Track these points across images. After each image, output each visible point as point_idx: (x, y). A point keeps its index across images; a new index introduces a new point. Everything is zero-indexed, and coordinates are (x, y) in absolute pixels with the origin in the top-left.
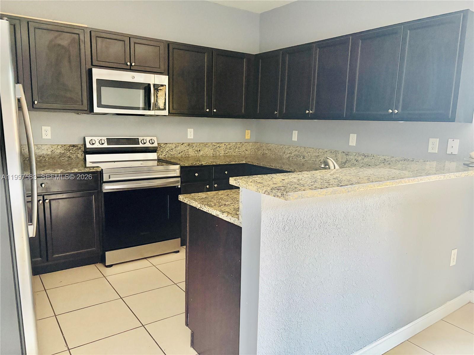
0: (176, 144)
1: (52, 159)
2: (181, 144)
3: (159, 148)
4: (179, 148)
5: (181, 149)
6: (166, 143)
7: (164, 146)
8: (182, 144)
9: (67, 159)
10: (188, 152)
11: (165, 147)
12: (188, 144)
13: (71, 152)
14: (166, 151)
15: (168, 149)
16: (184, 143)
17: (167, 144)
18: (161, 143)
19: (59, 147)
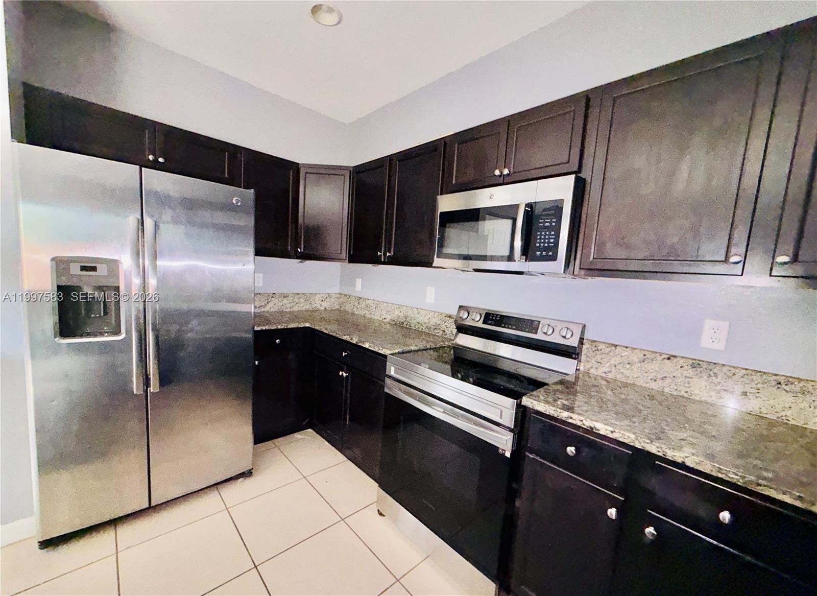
0: (646, 353)
1: (428, 329)
2: (664, 356)
3: (593, 352)
4: (652, 367)
5: (660, 370)
6: (613, 345)
7: (608, 350)
8: (669, 359)
9: (441, 332)
10: (687, 385)
11: (611, 354)
12: (691, 361)
13: (446, 324)
14: (613, 362)
15: (618, 360)
16: (674, 356)
17: (616, 346)
18: (601, 342)
19: (436, 314)
